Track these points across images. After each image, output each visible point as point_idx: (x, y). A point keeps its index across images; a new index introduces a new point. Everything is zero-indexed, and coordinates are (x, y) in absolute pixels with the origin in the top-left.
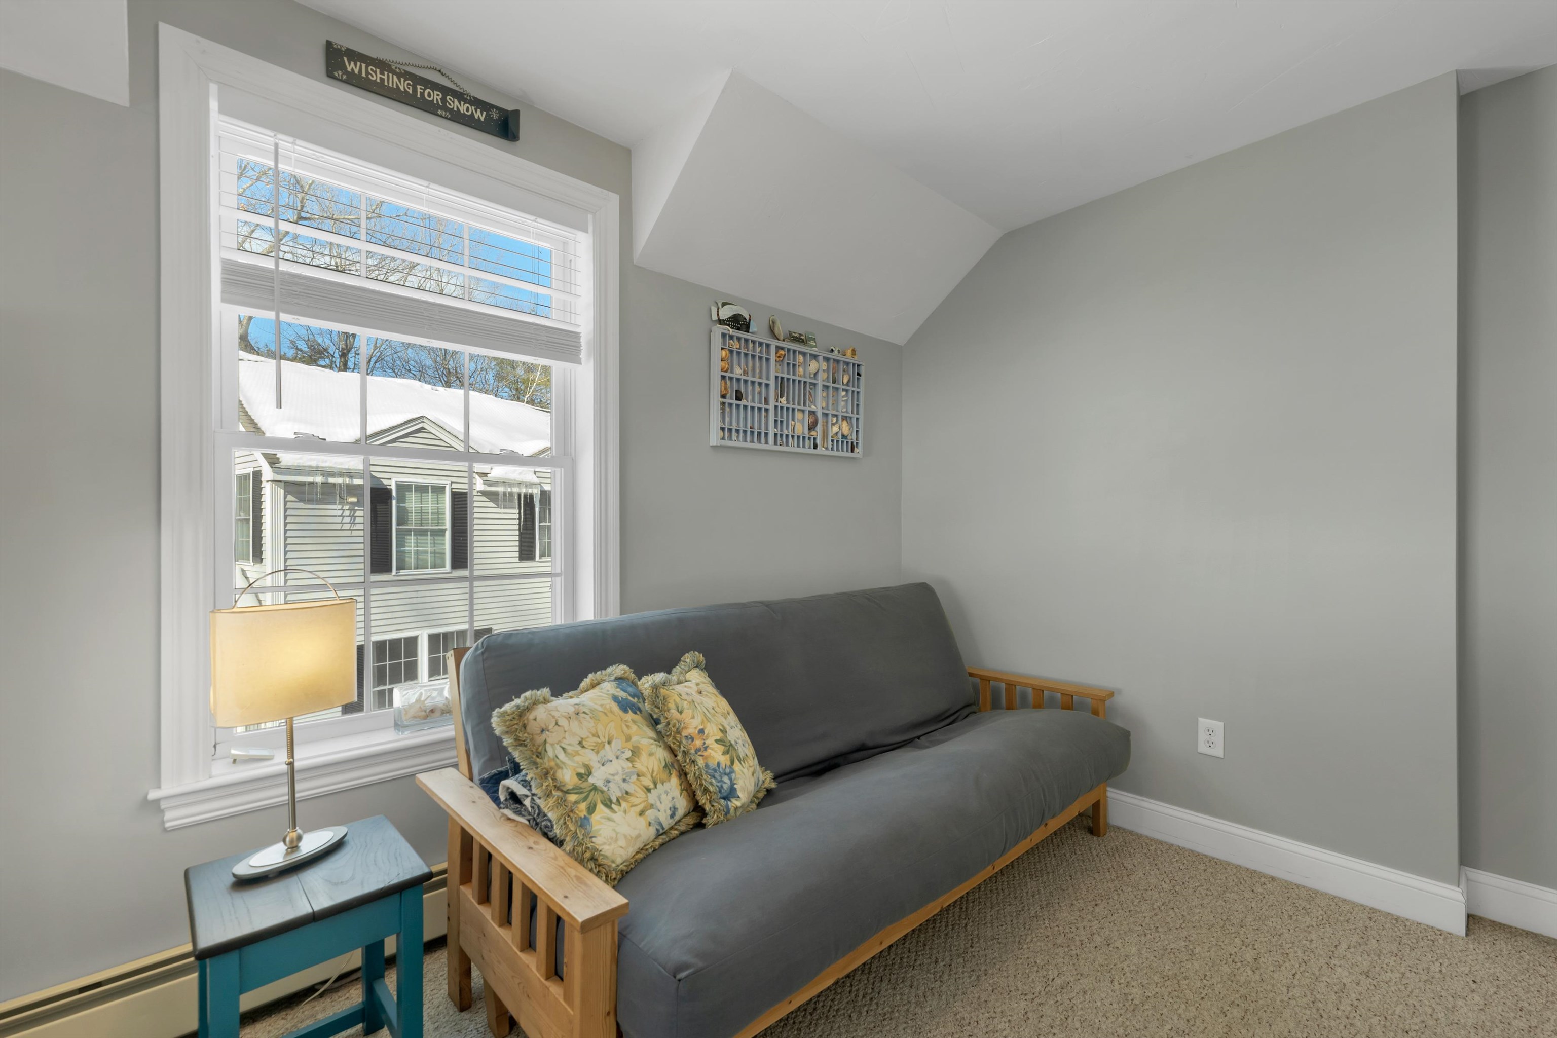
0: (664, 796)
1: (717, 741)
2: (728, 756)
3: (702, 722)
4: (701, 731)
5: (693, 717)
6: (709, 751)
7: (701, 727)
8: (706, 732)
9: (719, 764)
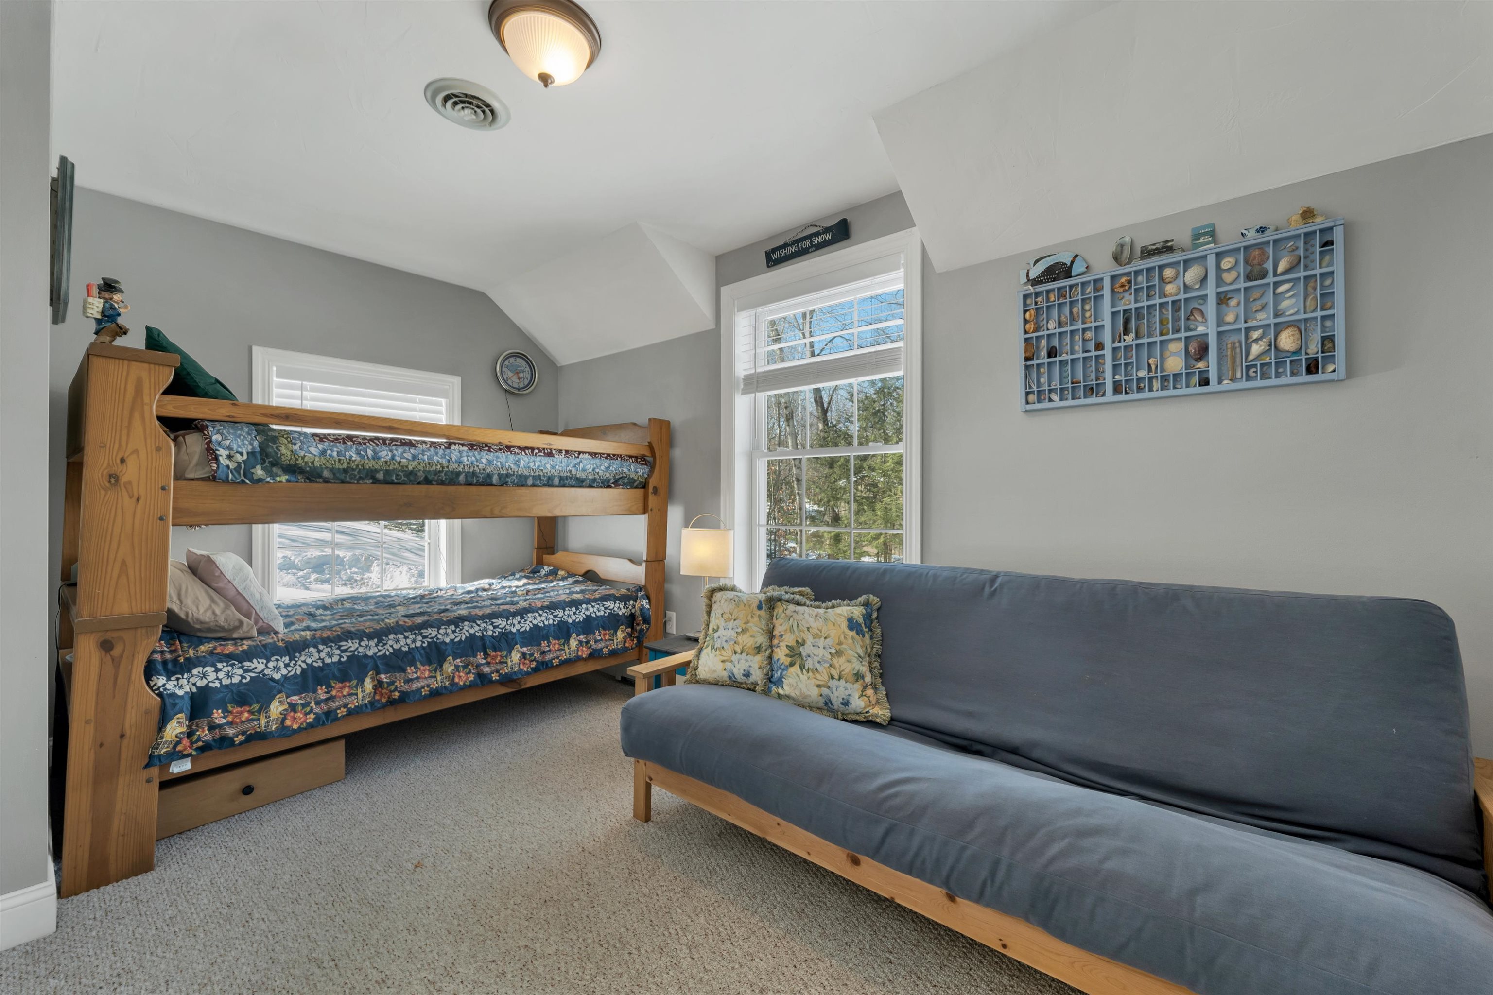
0: (743, 661)
1: (787, 646)
2: (789, 660)
3: (786, 630)
4: (781, 636)
5: (781, 625)
6: (778, 649)
7: (783, 633)
8: (784, 637)
9: (778, 660)
